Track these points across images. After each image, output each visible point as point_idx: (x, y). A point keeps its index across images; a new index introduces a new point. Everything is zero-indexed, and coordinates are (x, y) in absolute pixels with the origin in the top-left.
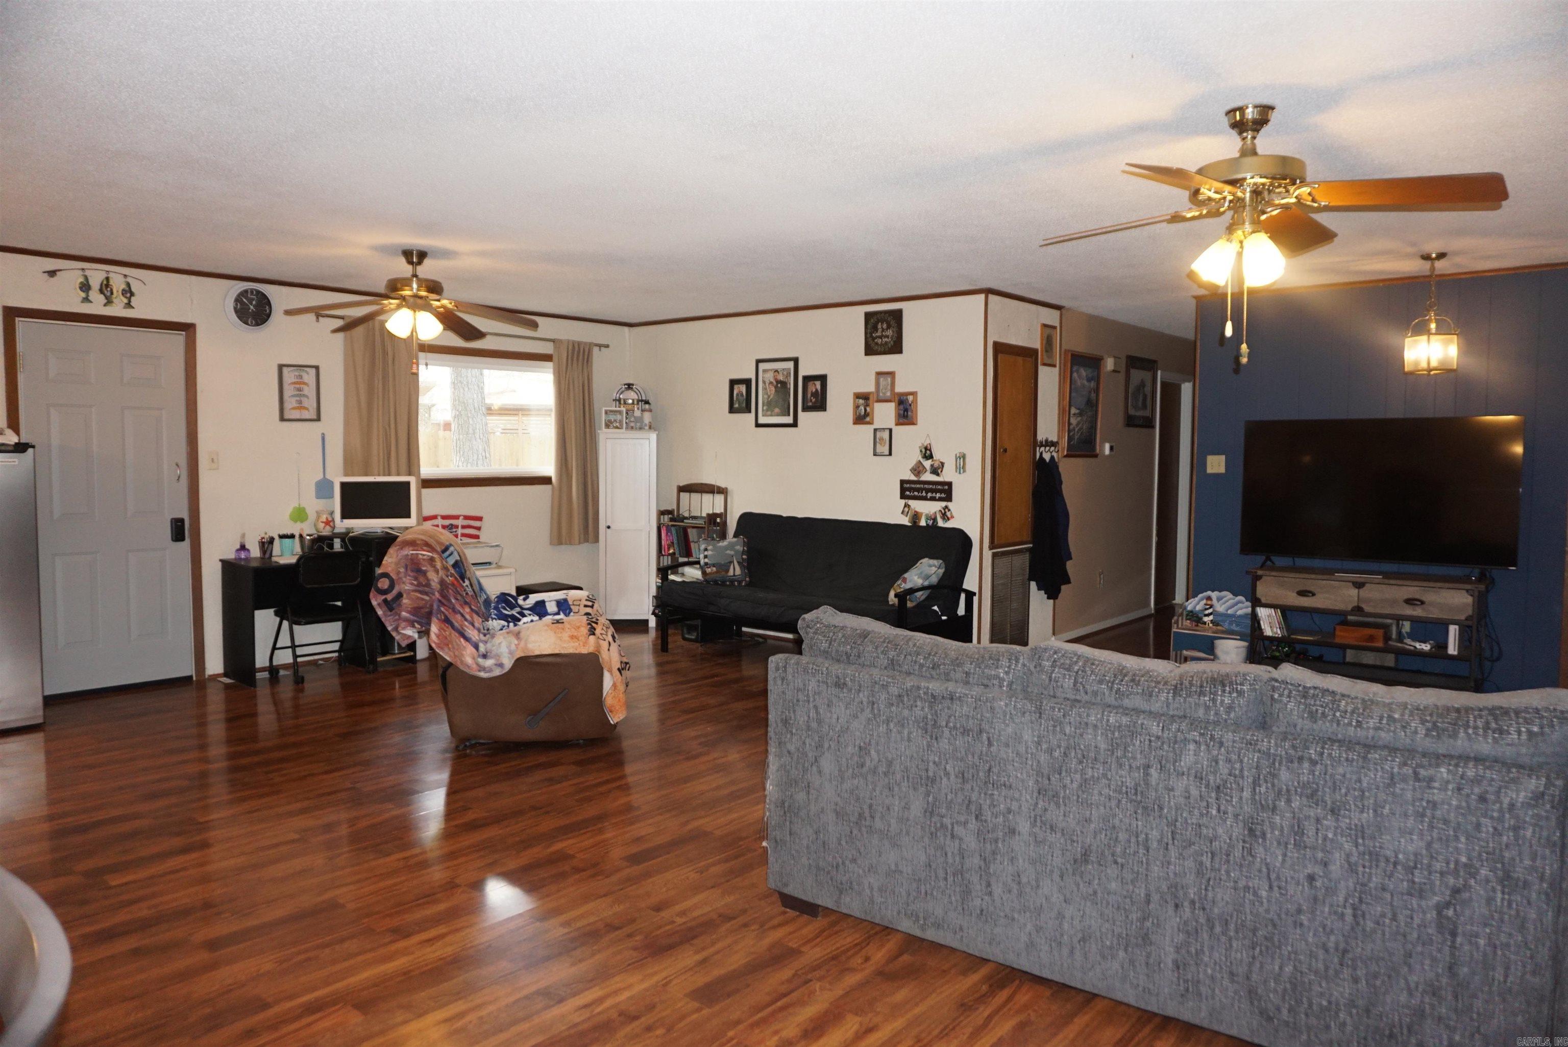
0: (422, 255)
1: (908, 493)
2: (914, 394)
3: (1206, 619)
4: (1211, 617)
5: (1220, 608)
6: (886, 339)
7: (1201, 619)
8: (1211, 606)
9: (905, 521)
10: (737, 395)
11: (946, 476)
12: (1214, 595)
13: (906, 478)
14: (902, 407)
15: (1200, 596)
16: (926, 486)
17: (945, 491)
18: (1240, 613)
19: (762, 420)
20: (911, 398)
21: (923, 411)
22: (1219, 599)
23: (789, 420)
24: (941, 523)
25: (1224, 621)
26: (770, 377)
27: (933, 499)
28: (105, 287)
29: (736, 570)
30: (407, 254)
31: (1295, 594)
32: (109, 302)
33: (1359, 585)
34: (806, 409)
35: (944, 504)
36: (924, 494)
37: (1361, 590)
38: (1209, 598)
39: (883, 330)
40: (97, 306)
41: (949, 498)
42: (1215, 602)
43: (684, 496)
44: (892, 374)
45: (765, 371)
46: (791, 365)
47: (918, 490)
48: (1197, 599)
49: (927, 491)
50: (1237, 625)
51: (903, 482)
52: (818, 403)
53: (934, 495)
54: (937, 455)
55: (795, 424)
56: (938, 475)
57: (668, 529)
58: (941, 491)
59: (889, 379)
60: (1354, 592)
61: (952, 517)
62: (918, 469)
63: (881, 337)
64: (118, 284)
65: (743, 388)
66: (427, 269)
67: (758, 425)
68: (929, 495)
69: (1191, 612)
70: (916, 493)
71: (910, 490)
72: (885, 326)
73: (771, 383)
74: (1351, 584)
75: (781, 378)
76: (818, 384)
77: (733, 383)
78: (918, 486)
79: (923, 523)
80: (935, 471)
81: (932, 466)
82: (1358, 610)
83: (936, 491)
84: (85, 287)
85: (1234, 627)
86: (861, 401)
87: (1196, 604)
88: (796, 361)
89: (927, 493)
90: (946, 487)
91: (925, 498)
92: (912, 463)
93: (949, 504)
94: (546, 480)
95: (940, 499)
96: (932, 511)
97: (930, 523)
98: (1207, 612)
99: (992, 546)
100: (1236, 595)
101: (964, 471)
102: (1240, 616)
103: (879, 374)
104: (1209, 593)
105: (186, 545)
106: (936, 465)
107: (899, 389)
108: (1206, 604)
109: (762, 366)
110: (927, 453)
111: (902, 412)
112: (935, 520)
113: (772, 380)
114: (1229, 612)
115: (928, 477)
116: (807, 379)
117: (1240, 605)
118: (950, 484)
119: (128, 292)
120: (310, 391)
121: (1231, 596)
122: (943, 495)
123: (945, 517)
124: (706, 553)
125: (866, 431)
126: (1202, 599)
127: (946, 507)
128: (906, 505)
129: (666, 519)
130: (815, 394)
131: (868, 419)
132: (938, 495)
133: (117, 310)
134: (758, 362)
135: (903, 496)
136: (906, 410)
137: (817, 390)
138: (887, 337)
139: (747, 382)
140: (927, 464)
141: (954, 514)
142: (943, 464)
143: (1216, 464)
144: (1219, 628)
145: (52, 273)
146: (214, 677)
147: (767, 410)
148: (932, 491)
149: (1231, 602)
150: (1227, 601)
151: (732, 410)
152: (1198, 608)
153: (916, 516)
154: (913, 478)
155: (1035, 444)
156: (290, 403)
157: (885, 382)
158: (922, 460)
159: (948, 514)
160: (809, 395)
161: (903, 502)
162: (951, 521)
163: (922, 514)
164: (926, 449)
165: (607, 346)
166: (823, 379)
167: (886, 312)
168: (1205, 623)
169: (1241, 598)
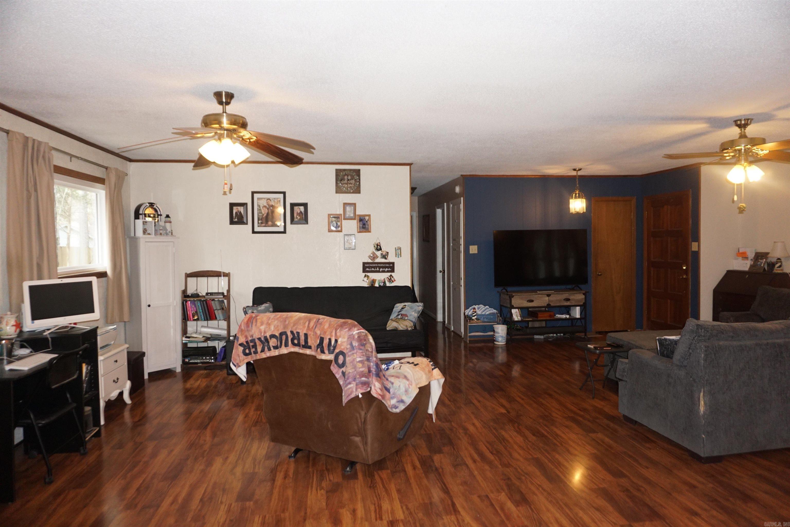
1: (368, 269)
2: (369, 216)
3: (473, 318)
4: (476, 317)
5: (479, 312)
6: (350, 185)
7: (472, 318)
8: (475, 312)
9: (366, 285)
10: (236, 213)
11: (391, 259)
12: (476, 307)
13: (366, 261)
14: (361, 223)
15: (470, 308)
16: (379, 265)
17: (391, 267)
18: (487, 313)
19: (257, 229)
20: (367, 218)
21: (374, 225)
22: (478, 308)
24: (388, 284)
25: (481, 318)
26: (263, 203)
27: (383, 272)
31: (526, 302)
33: (548, 295)
34: (294, 223)
35: (389, 274)
36: (378, 269)
37: (550, 297)
38: (474, 309)
39: (348, 180)
41: (393, 271)
42: (477, 309)
43: (190, 280)
44: (354, 205)
45: (258, 199)
47: (374, 267)
48: (469, 310)
49: (380, 268)
50: (486, 319)
51: (364, 264)
53: (383, 269)
55: (285, 232)
56: (386, 259)
57: (193, 303)
58: (388, 267)
59: (352, 207)
60: (547, 298)
61: (395, 280)
62: (373, 256)
63: (347, 184)
65: (241, 209)
67: (254, 232)
68: (381, 270)
69: (467, 315)
70: (373, 269)
71: (369, 267)
72: (349, 178)
73: (265, 206)
74: (546, 295)
75: (272, 203)
76: (302, 208)
77: (233, 205)
78: (374, 265)
79: (377, 285)
80: (384, 257)
81: (382, 254)
82: (549, 306)
83: (385, 267)
85: (485, 320)
86: (333, 219)
87: (469, 312)
88: (284, 194)
89: (379, 269)
90: (392, 265)
91: (379, 272)
92: (370, 253)
93: (393, 274)
94: (103, 274)
95: (388, 272)
96: (382, 279)
97: (382, 284)
98: (474, 315)
100: (485, 306)
101: (401, 256)
102: (487, 315)
103: (345, 205)
104: (474, 306)
106: (384, 253)
107: (359, 212)
108: (473, 311)
109: (256, 196)
110: (378, 248)
111: (362, 226)
112: (384, 283)
113: (265, 204)
114: (483, 313)
116: (293, 205)
117: (487, 310)
118: (393, 263)
121: (483, 306)
122: (389, 269)
123: (390, 280)
125: (337, 237)
126: (471, 310)
127: (391, 275)
128: (366, 276)
130: (299, 214)
131: (338, 229)
132: (386, 269)
134: (253, 193)
135: (364, 271)
136: (364, 224)
137: (301, 212)
138: (352, 184)
139: (244, 205)
140: (379, 253)
141: (395, 279)
142: (388, 253)
143: (474, 249)
144: (479, 321)
147: (262, 223)
148: (383, 267)
149: (484, 309)
150: (482, 309)
151: (232, 222)
152: (470, 313)
153: (374, 281)
154: (371, 261)
157: (349, 209)
158: (375, 251)
159: (392, 279)
160: (295, 215)
161: (364, 274)
162: (394, 282)
163: (376, 280)
164: (377, 245)
165: (127, 175)
166: (305, 205)
167: (350, 170)
168: (473, 320)
169: (487, 307)
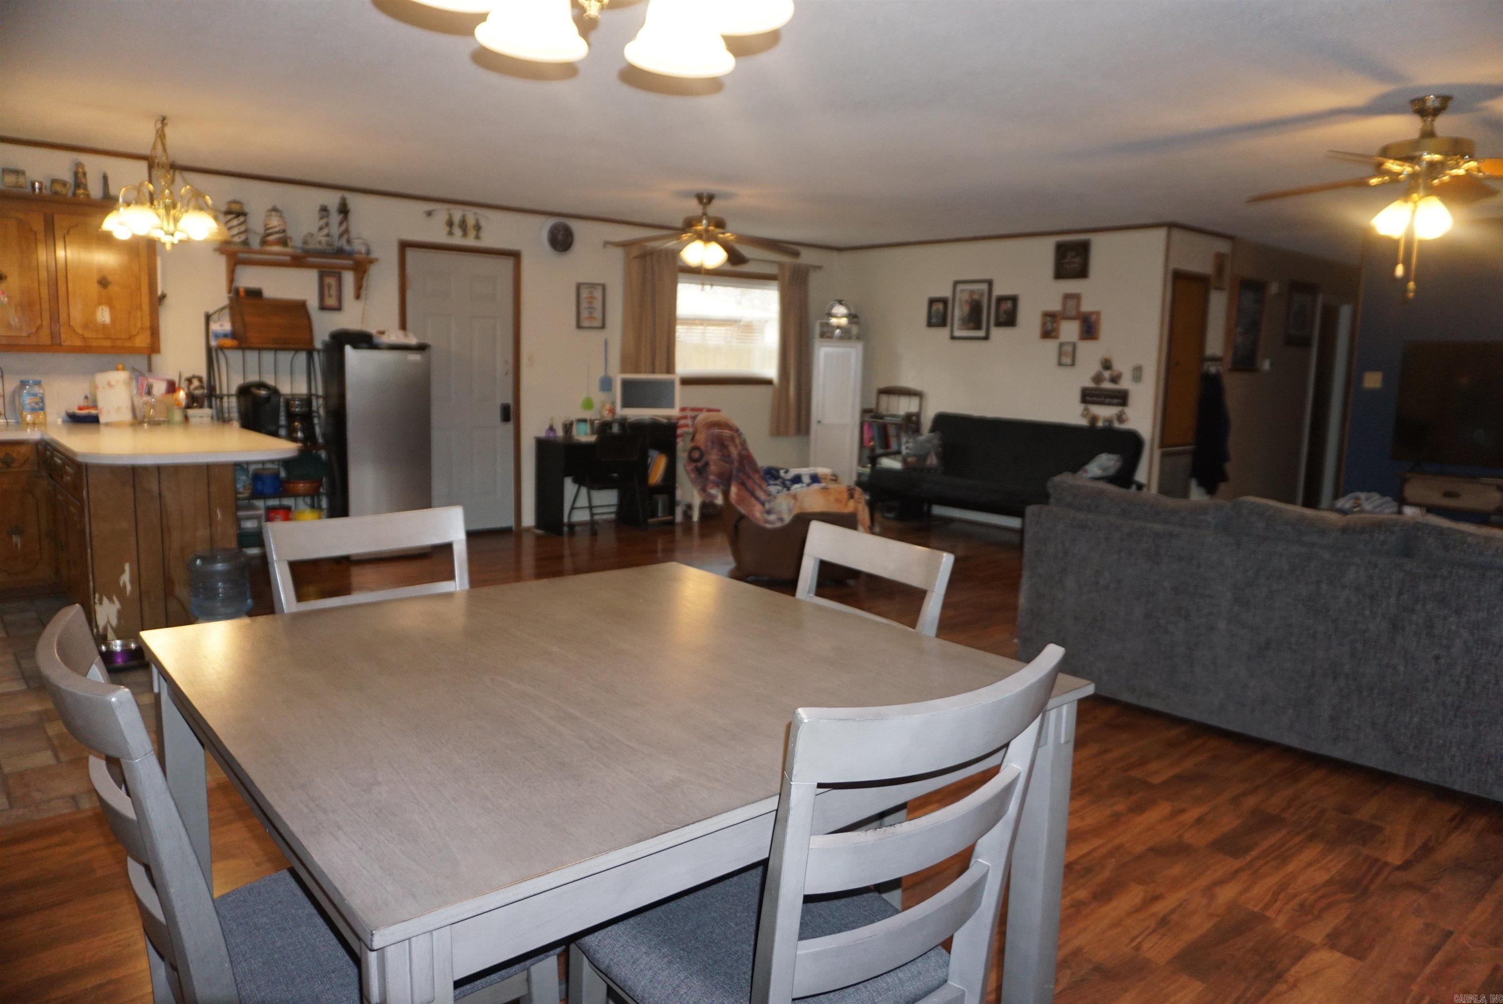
0: (711, 198)
1: (1088, 398)
2: (1098, 314)
6: (1074, 266)
8: (1359, 505)
9: (1084, 422)
10: (935, 311)
11: (1125, 384)
12: (1363, 495)
13: (1087, 386)
14: (1085, 324)
15: (1349, 496)
16: (1105, 393)
17: (1121, 398)
19: (957, 333)
20: (1094, 318)
21: (1105, 328)
22: (1367, 499)
23: (981, 333)
24: (1117, 425)
26: (966, 297)
27: (1110, 404)
28: (463, 225)
29: (933, 460)
30: (700, 197)
31: (1440, 495)
32: (465, 234)
33: (1502, 489)
34: (999, 324)
35: (1120, 409)
36: (1103, 400)
38: (1357, 498)
39: (1071, 258)
40: (457, 239)
41: (1125, 404)
42: (1363, 500)
43: (884, 399)
44: (1078, 296)
45: (963, 291)
46: (984, 287)
47: (1098, 396)
48: (1345, 498)
49: (1106, 397)
51: (1083, 389)
52: (1009, 319)
53: (1111, 400)
54: (1117, 366)
55: (986, 338)
56: (1116, 383)
57: (870, 425)
58: (1117, 397)
59: (1075, 301)
60: (1498, 494)
61: (1127, 420)
62: (1098, 379)
63: (1069, 264)
64: (471, 221)
65: (940, 306)
66: (714, 209)
67: (953, 338)
68: (1107, 400)
70: (1095, 399)
71: (1090, 396)
72: (1074, 254)
73: (966, 302)
74: (1495, 487)
75: (976, 297)
76: (1010, 304)
77: (932, 302)
78: (1098, 393)
79: (1100, 424)
80: (1113, 380)
81: (1111, 376)
82: (1500, 510)
83: (1114, 397)
84: (450, 224)
86: (1048, 318)
87: (1344, 503)
88: (990, 283)
89: (1105, 399)
90: (1123, 394)
91: (1103, 404)
92: (1093, 373)
93: (1125, 409)
94: (768, 382)
95: (1117, 405)
96: (1109, 415)
97: (1107, 425)
99: (1162, 445)
100: (1383, 496)
101: (1140, 381)
103: (1066, 296)
104: (1358, 494)
105: (510, 426)
106: (1115, 374)
108: (1355, 503)
109: (960, 287)
110: (1107, 365)
111: (1085, 329)
112: (1111, 422)
113: (968, 299)
114: (1376, 510)
115: (1107, 385)
116: (1001, 300)
117: (1387, 505)
118: (1126, 392)
119: (478, 228)
120: (598, 305)
121: (1378, 496)
122: (1119, 401)
123: (1121, 418)
124: (908, 445)
125: (1051, 346)
126: (1350, 499)
127: (1122, 411)
128: (1086, 409)
129: (867, 418)
130: (1006, 312)
131: (1054, 334)
132: (1115, 401)
133: (470, 242)
134: (955, 283)
135: (1083, 401)
136: (1089, 327)
137: (1008, 309)
138: (1075, 263)
139: (944, 301)
140: (1107, 374)
141: (1129, 417)
142: (1121, 374)
143: (1373, 380)
145: (429, 214)
146: (528, 530)
147: (962, 325)
148: (1110, 397)
149: (1378, 502)
150: (1374, 501)
151: (930, 324)
152: (1347, 506)
153: (1094, 419)
154: (1093, 386)
155: (1203, 359)
156: (585, 314)
157: (1071, 303)
158: (1102, 371)
159: (1124, 417)
160: (1001, 313)
161: (1083, 406)
162: (1126, 423)
163: (1100, 417)
164: (1106, 361)
165: (820, 268)
166: (1014, 299)
167: (1075, 242)
169: (1388, 499)
